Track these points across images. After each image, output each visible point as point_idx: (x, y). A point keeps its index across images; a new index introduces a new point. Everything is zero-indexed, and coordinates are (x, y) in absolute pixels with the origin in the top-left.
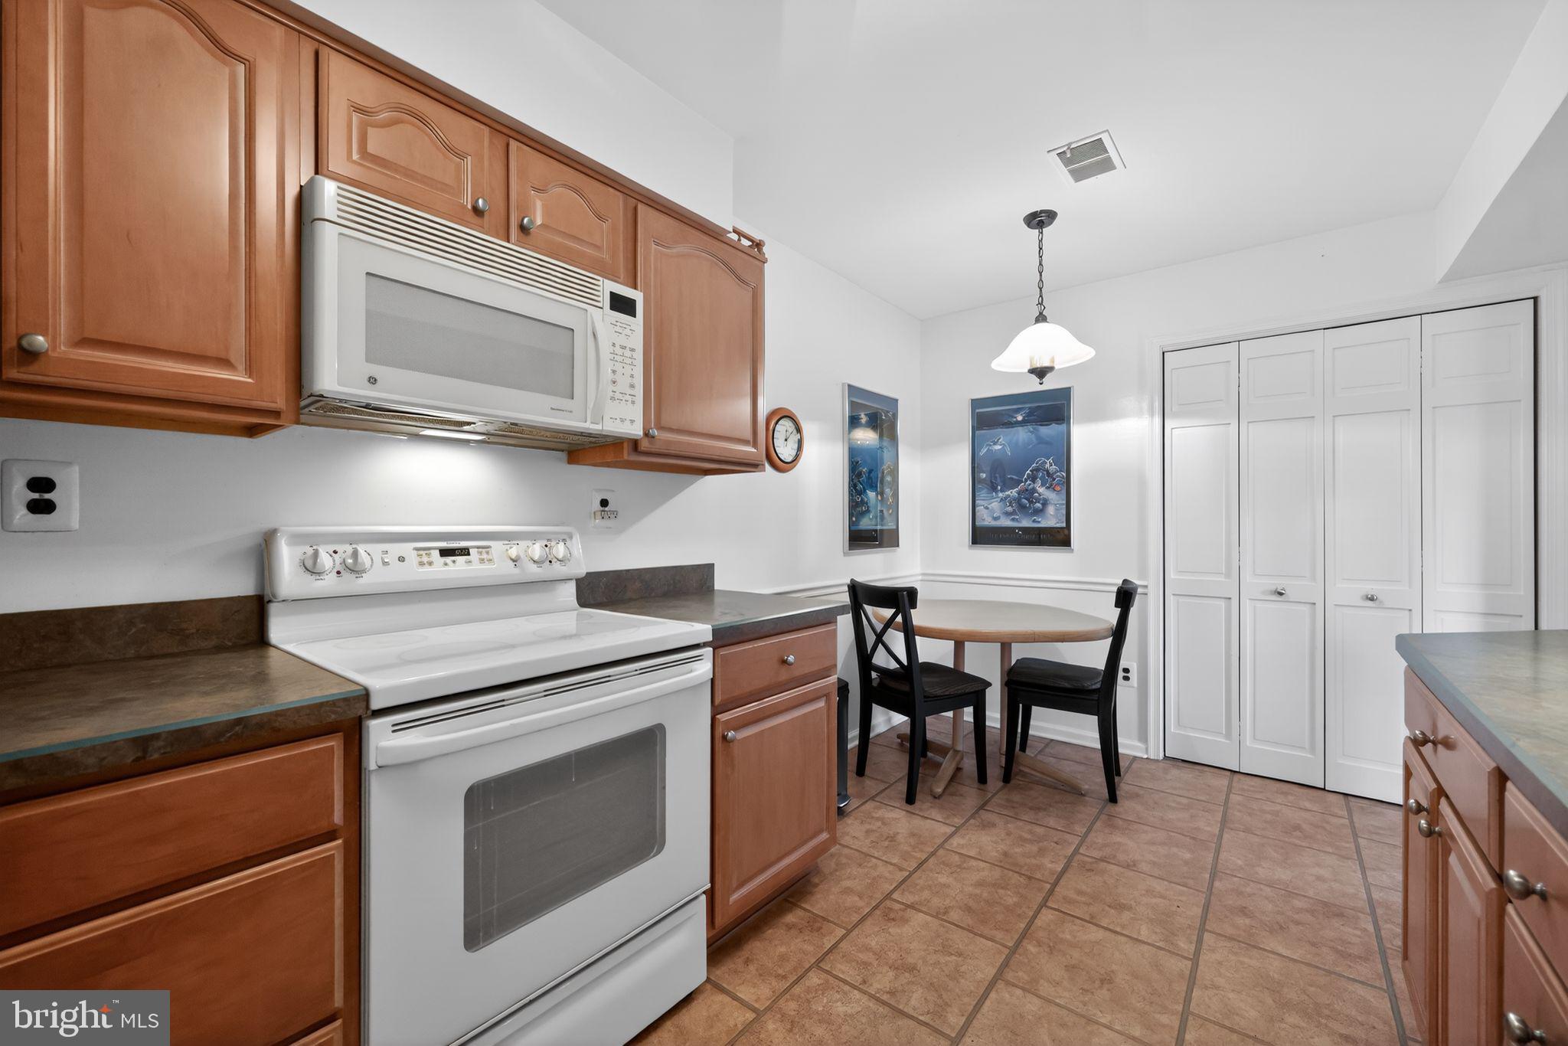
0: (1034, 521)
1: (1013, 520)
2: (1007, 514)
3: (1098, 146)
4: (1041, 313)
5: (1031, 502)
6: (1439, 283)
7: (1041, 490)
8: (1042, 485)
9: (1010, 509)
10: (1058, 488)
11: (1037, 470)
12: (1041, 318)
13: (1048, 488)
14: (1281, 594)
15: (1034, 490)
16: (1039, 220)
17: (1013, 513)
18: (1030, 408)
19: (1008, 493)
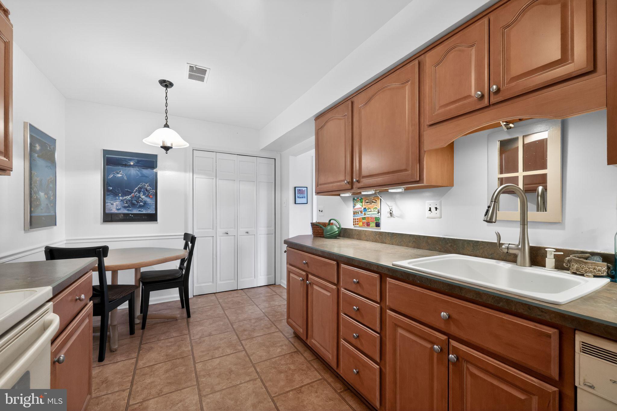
0: (139, 211)
1: (128, 210)
2: (125, 207)
3: (204, 72)
4: (166, 124)
5: (137, 202)
6: (261, 150)
7: (143, 197)
8: (144, 195)
9: (126, 205)
10: (151, 197)
11: (141, 188)
12: (166, 126)
13: (146, 196)
14: (227, 233)
15: (139, 197)
16: (166, 84)
17: (129, 207)
18: (137, 160)
19: (125, 198)
